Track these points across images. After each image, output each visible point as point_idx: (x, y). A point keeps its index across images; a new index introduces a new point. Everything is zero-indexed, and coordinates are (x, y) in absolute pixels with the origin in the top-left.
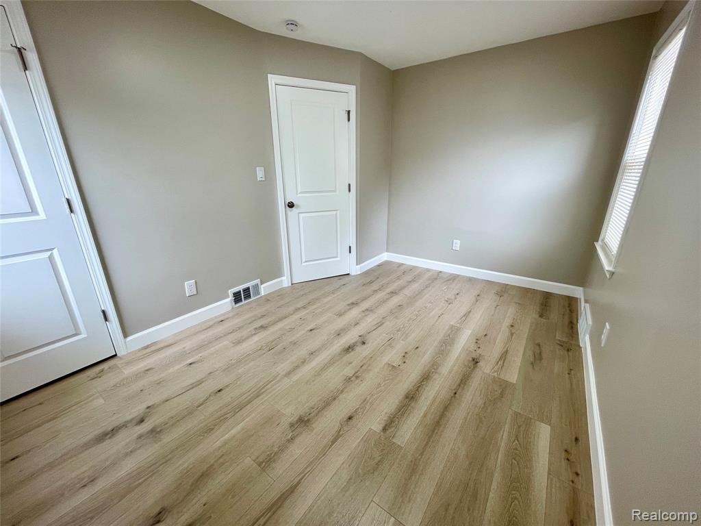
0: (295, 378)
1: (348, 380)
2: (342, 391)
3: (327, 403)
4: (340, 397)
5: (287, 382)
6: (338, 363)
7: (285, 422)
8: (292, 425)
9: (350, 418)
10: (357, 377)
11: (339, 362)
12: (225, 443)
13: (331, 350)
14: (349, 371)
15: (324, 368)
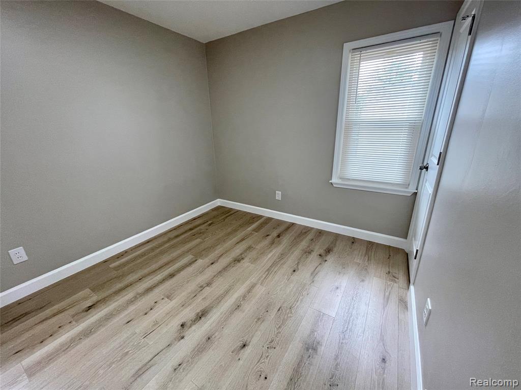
0: (248, 283)
1: (209, 284)
2: (215, 276)
3: (225, 269)
4: (216, 273)
5: (253, 279)
6: (215, 298)
7: (246, 260)
8: (243, 259)
9: (212, 264)
10: (201, 287)
11: (213, 299)
12: (271, 251)
13: (219, 313)
14: (208, 290)
15: (227, 292)
